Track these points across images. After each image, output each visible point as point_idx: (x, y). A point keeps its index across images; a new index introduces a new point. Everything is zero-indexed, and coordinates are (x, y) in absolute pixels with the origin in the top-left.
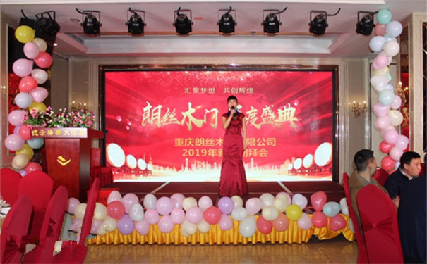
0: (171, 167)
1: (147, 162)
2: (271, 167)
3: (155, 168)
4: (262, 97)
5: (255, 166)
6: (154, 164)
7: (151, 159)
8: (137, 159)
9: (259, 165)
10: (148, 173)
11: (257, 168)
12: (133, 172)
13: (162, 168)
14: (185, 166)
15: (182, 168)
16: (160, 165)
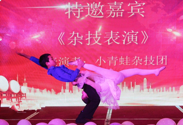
0: (49, 89)
1: (21, 84)
2: (167, 89)
3: (30, 91)
4: (158, 5)
5: (148, 88)
6: (29, 86)
7: (25, 80)
8: (9, 80)
9: (153, 87)
10: (21, 97)
11: (151, 89)
12: (4, 95)
13: (38, 90)
14: (65, 88)
15: (62, 90)
16: (36, 87)
